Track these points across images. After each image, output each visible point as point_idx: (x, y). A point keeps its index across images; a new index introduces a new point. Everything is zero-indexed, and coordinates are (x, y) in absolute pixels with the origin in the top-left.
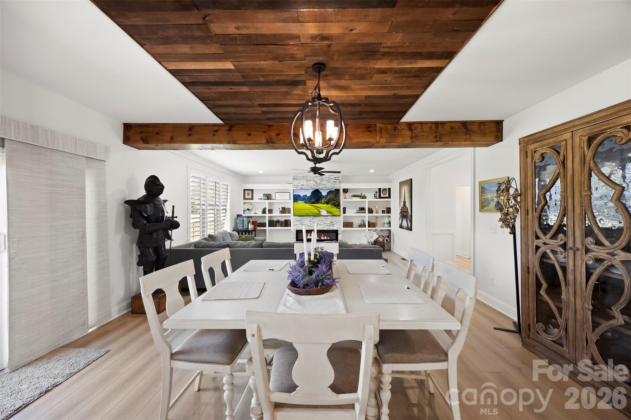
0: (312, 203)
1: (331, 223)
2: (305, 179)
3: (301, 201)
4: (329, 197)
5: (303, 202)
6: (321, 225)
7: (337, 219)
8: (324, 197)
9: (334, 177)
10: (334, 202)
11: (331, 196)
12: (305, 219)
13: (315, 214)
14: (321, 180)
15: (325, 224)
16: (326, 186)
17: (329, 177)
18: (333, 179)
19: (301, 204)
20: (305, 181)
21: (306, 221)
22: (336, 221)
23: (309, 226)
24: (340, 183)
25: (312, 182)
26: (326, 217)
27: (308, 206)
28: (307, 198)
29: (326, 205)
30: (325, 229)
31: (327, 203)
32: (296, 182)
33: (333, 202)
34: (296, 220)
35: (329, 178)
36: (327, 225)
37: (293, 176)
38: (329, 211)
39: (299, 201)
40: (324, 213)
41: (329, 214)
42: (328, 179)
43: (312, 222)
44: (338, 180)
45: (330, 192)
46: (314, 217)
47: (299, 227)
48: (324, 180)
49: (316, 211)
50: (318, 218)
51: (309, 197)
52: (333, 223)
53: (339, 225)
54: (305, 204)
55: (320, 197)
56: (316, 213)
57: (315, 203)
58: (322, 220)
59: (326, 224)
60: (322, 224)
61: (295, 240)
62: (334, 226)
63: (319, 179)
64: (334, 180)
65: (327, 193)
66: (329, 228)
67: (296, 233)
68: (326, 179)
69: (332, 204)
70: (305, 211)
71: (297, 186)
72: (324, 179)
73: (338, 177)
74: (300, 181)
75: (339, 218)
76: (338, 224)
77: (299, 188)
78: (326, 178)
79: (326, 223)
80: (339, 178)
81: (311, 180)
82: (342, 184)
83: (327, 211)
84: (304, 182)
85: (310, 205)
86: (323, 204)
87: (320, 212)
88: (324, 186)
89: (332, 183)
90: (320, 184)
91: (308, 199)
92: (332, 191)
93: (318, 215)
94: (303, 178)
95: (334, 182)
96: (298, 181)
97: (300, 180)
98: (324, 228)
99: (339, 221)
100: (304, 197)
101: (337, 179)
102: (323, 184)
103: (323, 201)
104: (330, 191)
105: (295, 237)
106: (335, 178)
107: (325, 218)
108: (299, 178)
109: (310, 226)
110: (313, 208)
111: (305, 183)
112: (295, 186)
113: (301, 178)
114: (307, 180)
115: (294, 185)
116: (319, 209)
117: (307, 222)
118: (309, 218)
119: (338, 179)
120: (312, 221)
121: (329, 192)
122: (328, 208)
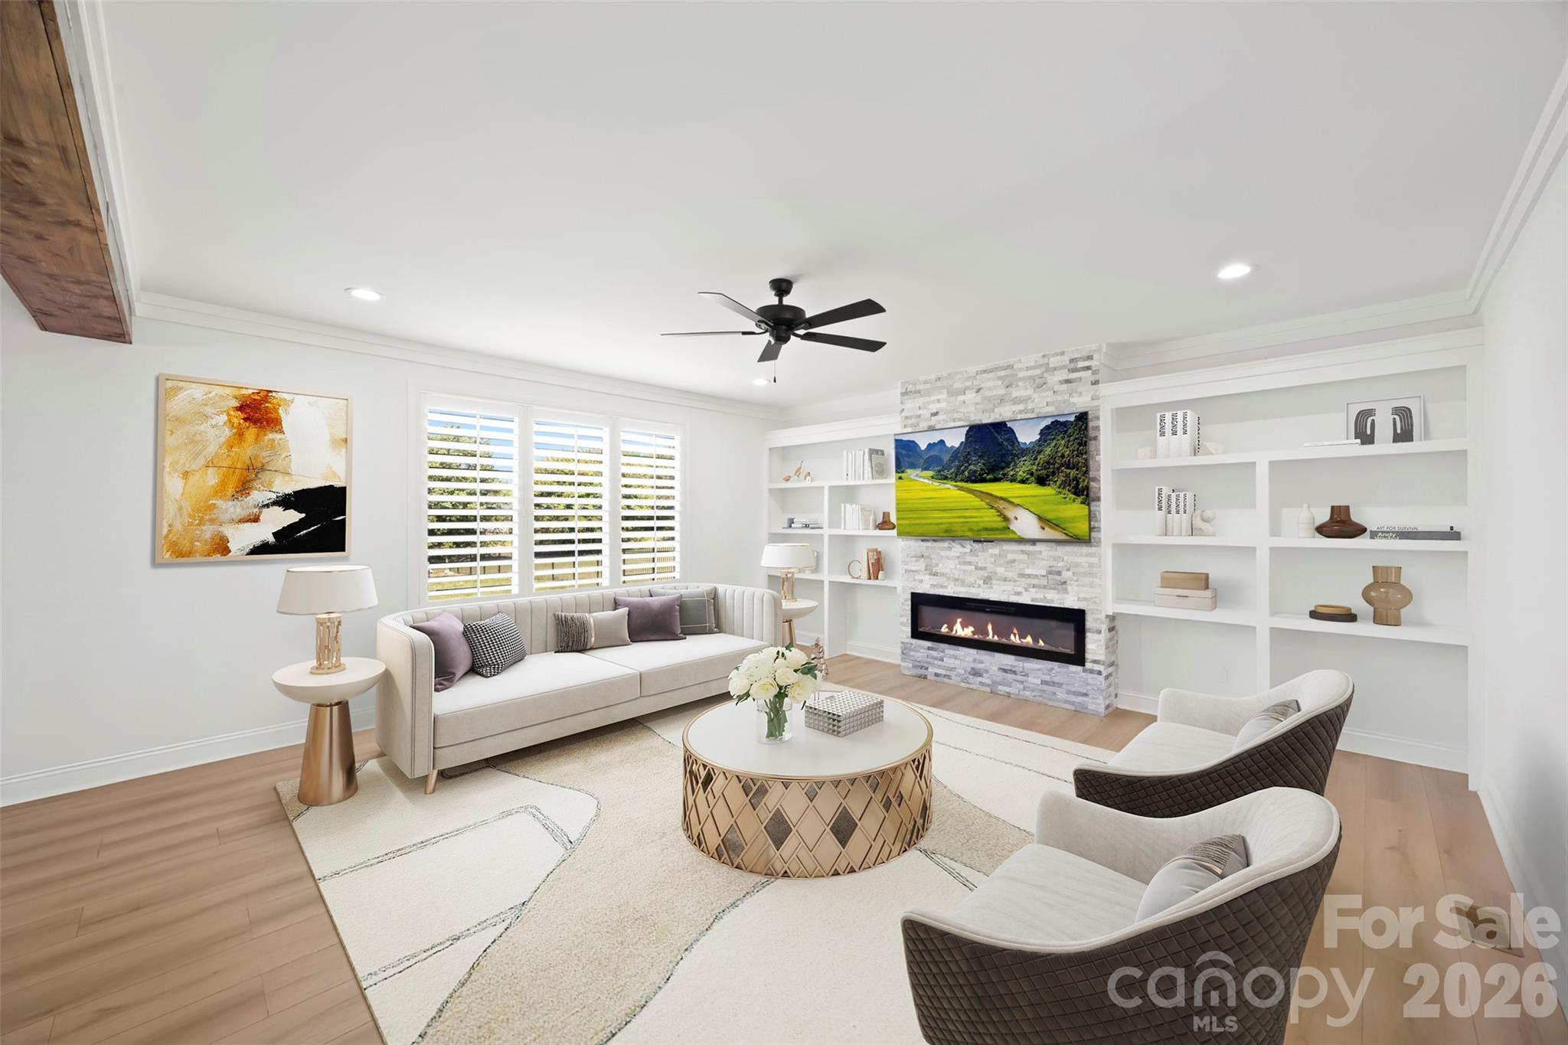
0: (969, 480)
1: (1050, 573)
2: (942, 388)
3: (918, 472)
4: (1048, 450)
5: (930, 473)
6: (1005, 580)
7: (1079, 560)
8: (1024, 451)
9: (1066, 359)
10: (1073, 473)
11: (1061, 445)
12: (943, 553)
13: (986, 529)
14: (1006, 382)
15: (1023, 575)
16: (1030, 406)
17: (1042, 361)
18: (1062, 368)
19: (923, 484)
20: (943, 396)
21: (948, 558)
22: (1077, 565)
23: (957, 580)
24: (1096, 383)
25: (970, 396)
26: (1028, 548)
27: (951, 492)
28: (946, 457)
29: (1033, 490)
30: (1026, 599)
31: (1042, 481)
32: (911, 405)
33: (1067, 475)
34: (913, 554)
35: (1041, 366)
36: (1035, 581)
37: (903, 384)
38: (1049, 516)
39: (909, 471)
40: (1025, 524)
41: (1050, 533)
42: (1038, 372)
43: (970, 563)
44: (1088, 368)
45: (1054, 429)
46: (977, 546)
47: (921, 581)
48: (1023, 379)
49: (990, 517)
50: (994, 550)
51: (955, 453)
52: (1059, 573)
53: (1091, 585)
54: (936, 484)
55: (1008, 452)
56: (989, 525)
57: (983, 481)
58: (1010, 557)
59: (1029, 576)
60: (1010, 575)
61: (909, 630)
62: (1066, 591)
63: (1000, 378)
64: (1064, 375)
65: (1042, 433)
66: (1040, 596)
67: (909, 603)
68: (1031, 373)
69: (1063, 485)
70: (937, 514)
71: (913, 421)
72: (1021, 375)
73: (1084, 354)
74: (926, 399)
75: (1088, 555)
76: (1086, 580)
77: (924, 425)
78: (1028, 369)
79: (1027, 571)
80: (1090, 358)
81: (966, 388)
82: (1104, 389)
83: (1040, 518)
84: (939, 401)
85: (961, 489)
86: (1023, 482)
87: (1006, 519)
88: (1021, 407)
89: (1057, 388)
90: (1002, 400)
91: (952, 460)
92: (1064, 424)
93: (998, 534)
94: (939, 384)
95: (1068, 381)
96: (920, 401)
97: (928, 393)
98: (1019, 594)
99: (1091, 566)
100: (934, 453)
101: (1081, 364)
102: (1016, 401)
103: (1023, 468)
104: (1055, 423)
105: (907, 618)
106: (1072, 361)
107: (1023, 552)
108: (920, 387)
109: (963, 583)
110: (977, 502)
111: (943, 405)
112: (909, 422)
113: (928, 386)
114: (952, 393)
115: (907, 418)
116: (1002, 505)
117: (952, 564)
118: (957, 549)
119: (1086, 364)
120: (969, 559)
121: (1047, 427)
122: (1046, 503)
